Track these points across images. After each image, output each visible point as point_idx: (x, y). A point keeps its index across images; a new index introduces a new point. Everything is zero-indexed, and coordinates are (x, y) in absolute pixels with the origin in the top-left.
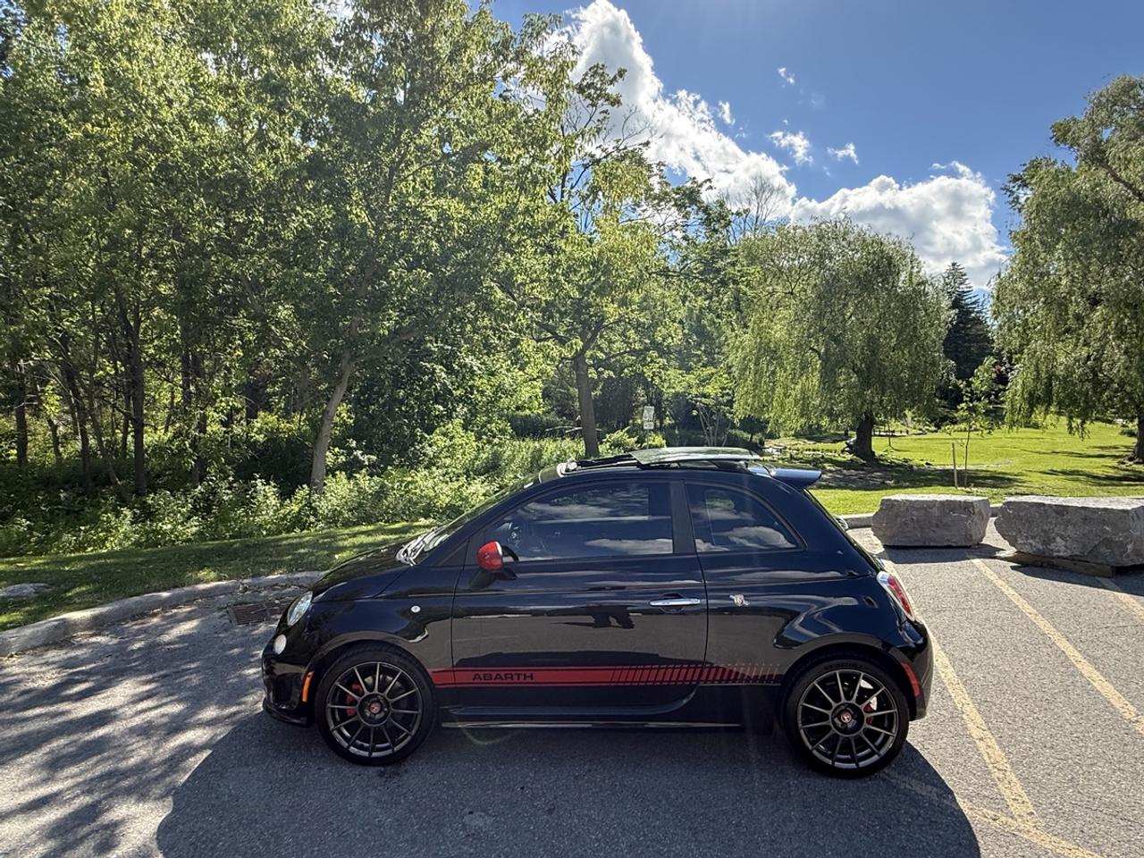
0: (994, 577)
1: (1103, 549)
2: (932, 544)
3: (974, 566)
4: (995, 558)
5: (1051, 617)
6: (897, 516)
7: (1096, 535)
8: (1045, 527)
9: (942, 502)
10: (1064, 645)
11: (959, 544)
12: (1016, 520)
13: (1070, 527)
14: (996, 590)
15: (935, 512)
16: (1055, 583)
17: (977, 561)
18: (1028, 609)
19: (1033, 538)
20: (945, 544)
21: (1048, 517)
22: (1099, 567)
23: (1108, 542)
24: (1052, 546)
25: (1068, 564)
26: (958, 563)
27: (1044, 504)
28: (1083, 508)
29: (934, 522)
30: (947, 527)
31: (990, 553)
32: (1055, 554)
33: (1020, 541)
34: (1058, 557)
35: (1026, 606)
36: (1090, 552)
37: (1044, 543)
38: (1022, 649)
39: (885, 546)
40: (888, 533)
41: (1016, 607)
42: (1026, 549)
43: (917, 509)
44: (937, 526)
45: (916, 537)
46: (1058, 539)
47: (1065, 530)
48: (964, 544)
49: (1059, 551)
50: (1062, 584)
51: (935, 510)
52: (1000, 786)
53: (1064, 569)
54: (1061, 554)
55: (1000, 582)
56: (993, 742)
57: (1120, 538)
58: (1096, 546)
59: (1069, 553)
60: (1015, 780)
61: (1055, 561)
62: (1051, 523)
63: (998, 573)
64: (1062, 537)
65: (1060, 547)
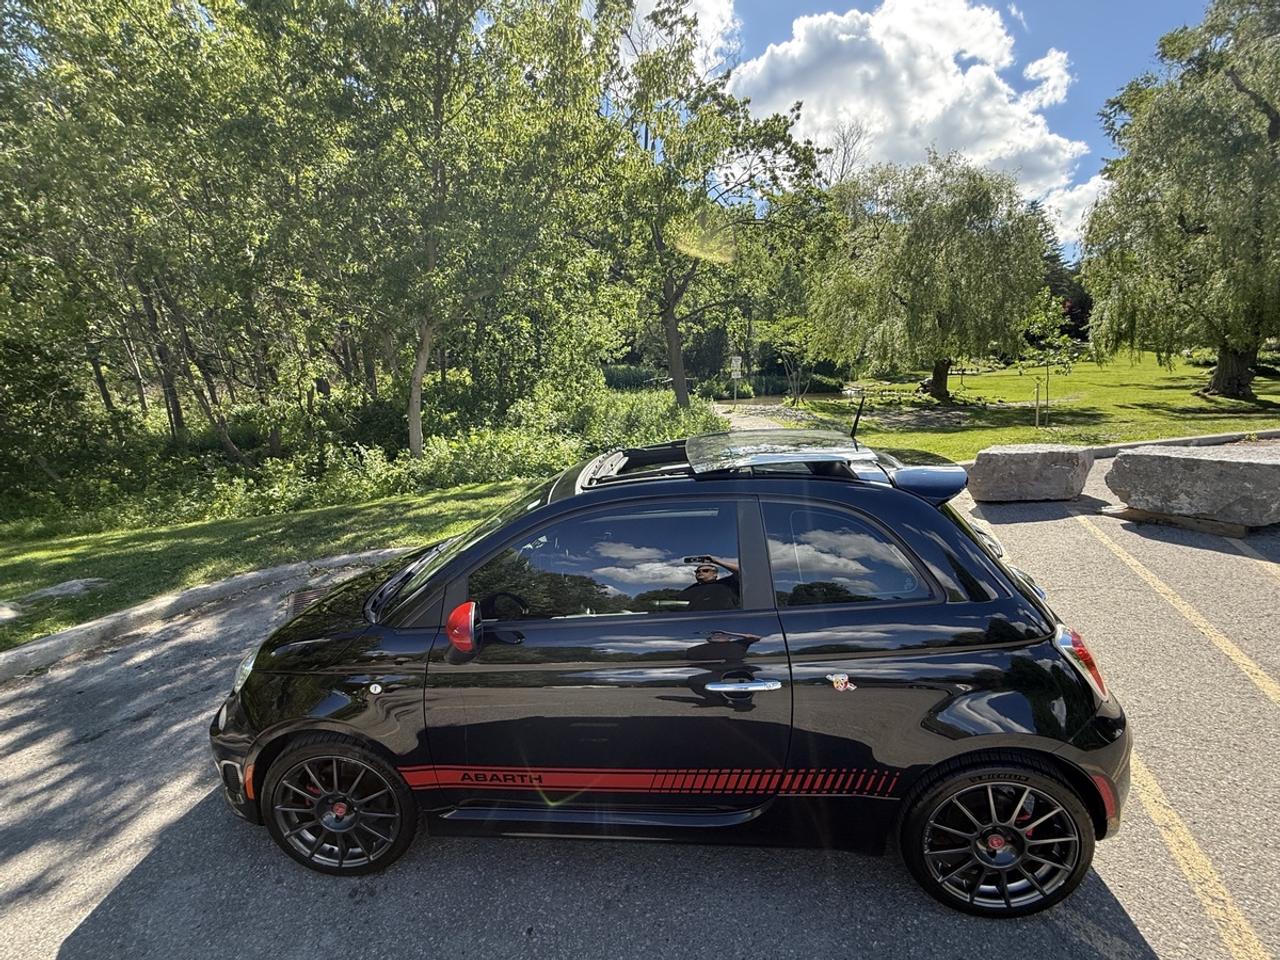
0: (1106, 540)
1: (1238, 508)
2: (1029, 498)
3: (1079, 525)
4: (1101, 513)
5: (1192, 598)
6: (993, 471)
7: (1232, 493)
8: (1167, 483)
9: (1044, 455)
10: (1225, 645)
11: (1060, 497)
12: (1130, 474)
13: (1199, 483)
14: (1115, 559)
15: (1036, 465)
16: (1180, 547)
17: (1081, 518)
18: (1160, 587)
19: (1151, 494)
20: (1044, 498)
21: (1172, 471)
22: (1228, 526)
23: (1245, 501)
24: (1174, 503)
25: (1192, 523)
26: (1061, 522)
27: (1169, 458)
28: (1219, 462)
29: (1033, 476)
30: (1047, 480)
31: (1094, 507)
32: (1176, 512)
33: (1134, 497)
34: (1179, 515)
35: (1157, 582)
36: (1221, 511)
37: (1164, 499)
38: (1173, 652)
39: (976, 501)
40: (983, 489)
41: (1146, 583)
42: (1141, 506)
43: (1017, 463)
44: (1036, 479)
45: (1014, 491)
46: (1182, 496)
47: (1192, 486)
48: (1064, 497)
49: (1181, 509)
50: (1190, 549)
51: (1036, 463)
52: (1226, 940)
53: (1183, 528)
54: (1184, 512)
55: (1116, 546)
56: (1186, 835)
57: (1264, 495)
58: (1229, 505)
59: (1194, 511)
60: (1245, 925)
61: (1173, 519)
62: (1176, 478)
63: (1111, 536)
64: (1188, 494)
65: (1183, 505)
